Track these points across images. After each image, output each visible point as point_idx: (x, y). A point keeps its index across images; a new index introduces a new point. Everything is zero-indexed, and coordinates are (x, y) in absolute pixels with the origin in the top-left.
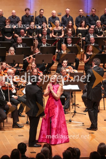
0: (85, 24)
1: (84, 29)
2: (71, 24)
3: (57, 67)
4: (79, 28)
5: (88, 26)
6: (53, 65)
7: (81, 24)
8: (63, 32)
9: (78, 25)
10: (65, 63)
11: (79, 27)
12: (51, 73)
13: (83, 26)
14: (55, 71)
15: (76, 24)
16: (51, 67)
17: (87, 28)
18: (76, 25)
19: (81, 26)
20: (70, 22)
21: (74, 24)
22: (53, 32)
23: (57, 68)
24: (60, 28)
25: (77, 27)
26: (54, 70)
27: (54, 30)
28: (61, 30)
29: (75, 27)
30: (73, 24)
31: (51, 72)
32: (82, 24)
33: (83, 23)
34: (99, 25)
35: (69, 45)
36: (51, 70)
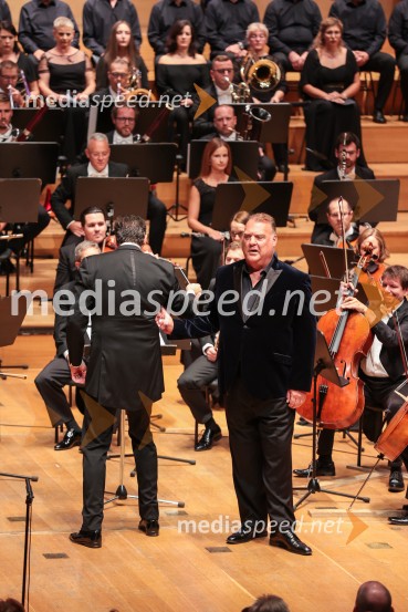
0: (193, 39)
2: (127, 37)
3: (60, 242)
7: (174, 37)
8: (91, 75)
10: (93, 225)
11: (165, 54)
12: (35, 267)
13: (184, 48)
14: (51, 257)
15: (154, 40)
16: (35, 240)
17: (200, 59)
20: (123, 27)
21: (140, 39)
23: (63, 245)
24: (78, 55)
27: (52, 61)
28: (84, 63)
29: (146, 51)
30: (136, 38)
31: (36, 262)
32: (180, 37)
33: (184, 36)
36: (35, 254)
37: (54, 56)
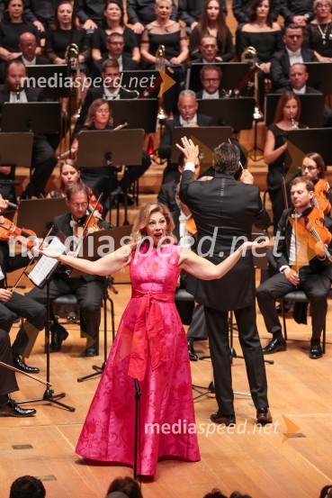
0: (270, 11)
1: (266, 29)
2: (216, 12)
3: (161, 180)
4: (248, 28)
5: (281, 19)
6: (147, 173)
7: (255, 9)
8: (185, 43)
9: (242, 14)
11: (246, 22)
12: (140, 202)
13: (263, 18)
15: (237, 11)
16: (140, 180)
17: (276, 27)
18: (236, 16)
19: (254, 19)
20: (214, 3)
21: (226, 12)
22: (145, 42)
23: (163, 183)
24: (173, 26)
25: (241, 21)
26: (149, 191)
27: (152, 32)
28: (179, 33)
29: (231, 22)
30: (223, 11)
31: (141, 197)
32: (259, 9)
33: (263, 8)
34: (324, 15)
35: (206, 96)
36: (140, 190)
37: (154, 28)
